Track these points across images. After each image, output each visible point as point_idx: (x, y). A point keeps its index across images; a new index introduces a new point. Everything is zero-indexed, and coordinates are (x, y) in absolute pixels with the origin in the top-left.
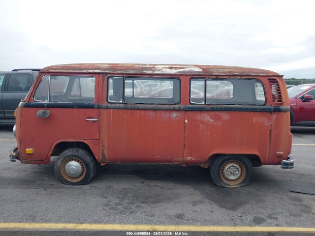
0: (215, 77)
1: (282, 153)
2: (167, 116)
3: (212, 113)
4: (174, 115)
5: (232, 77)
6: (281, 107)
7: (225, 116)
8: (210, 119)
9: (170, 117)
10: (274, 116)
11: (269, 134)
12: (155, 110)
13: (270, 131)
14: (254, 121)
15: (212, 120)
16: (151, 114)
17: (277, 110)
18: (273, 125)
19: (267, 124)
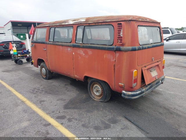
0: (88, 25)
1: (123, 84)
2: (67, 49)
3: (84, 49)
4: (69, 49)
5: (97, 24)
6: (122, 48)
7: (90, 52)
8: (83, 54)
9: (67, 50)
10: (117, 54)
11: (113, 68)
12: (62, 46)
13: (114, 66)
14: (105, 57)
15: (84, 54)
16: (61, 48)
17: (118, 50)
18: (116, 61)
19: (112, 60)
